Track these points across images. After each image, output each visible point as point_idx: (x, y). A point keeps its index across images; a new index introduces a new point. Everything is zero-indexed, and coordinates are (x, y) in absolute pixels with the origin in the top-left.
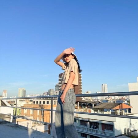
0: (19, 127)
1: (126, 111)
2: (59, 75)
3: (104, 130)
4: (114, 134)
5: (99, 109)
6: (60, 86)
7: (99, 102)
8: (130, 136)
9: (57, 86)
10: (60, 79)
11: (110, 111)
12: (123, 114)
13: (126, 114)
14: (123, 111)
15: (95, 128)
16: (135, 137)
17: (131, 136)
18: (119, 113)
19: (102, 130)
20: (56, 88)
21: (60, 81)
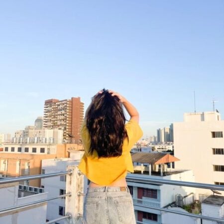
1: (169, 166)
2: (45, 103)
3: (141, 198)
4: (159, 205)
6: (46, 122)
9: (38, 120)
10: (47, 109)
13: (169, 170)
14: (166, 166)
19: (138, 198)
20: (37, 124)
21: (47, 113)
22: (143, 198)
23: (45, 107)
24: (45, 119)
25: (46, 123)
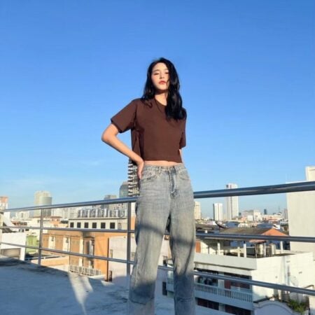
0: (50, 271)
1: (278, 247)
3: (230, 288)
4: (251, 297)
5: (219, 241)
6: (131, 188)
7: (220, 226)
8: (286, 302)
9: (123, 187)
10: (131, 169)
11: (245, 245)
12: (273, 253)
13: (278, 252)
14: (273, 247)
15: (210, 284)
16: (297, 302)
17: (290, 300)
18: (263, 251)
19: (226, 287)
20: (122, 193)
21: (131, 176)
22: (232, 287)
23: (129, 167)
24: (130, 185)
25: (131, 191)
